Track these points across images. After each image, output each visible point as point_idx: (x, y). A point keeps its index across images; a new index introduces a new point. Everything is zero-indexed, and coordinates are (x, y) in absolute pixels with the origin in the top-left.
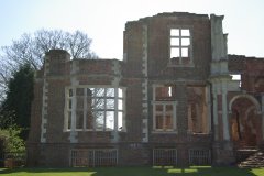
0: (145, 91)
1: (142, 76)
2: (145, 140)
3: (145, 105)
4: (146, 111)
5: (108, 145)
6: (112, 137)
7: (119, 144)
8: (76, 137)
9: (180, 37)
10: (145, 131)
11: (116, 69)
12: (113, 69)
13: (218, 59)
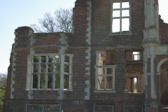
0: (88, 57)
1: (86, 45)
2: (87, 98)
3: (88, 69)
4: (89, 74)
5: (54, 102)
6: (58, 95)
7: (63, 101)
8: (32, 95)
9: (121, 9)
10: (87, 90)
11: (63, 40)
12: (61, 40)
13: (148, 26)
